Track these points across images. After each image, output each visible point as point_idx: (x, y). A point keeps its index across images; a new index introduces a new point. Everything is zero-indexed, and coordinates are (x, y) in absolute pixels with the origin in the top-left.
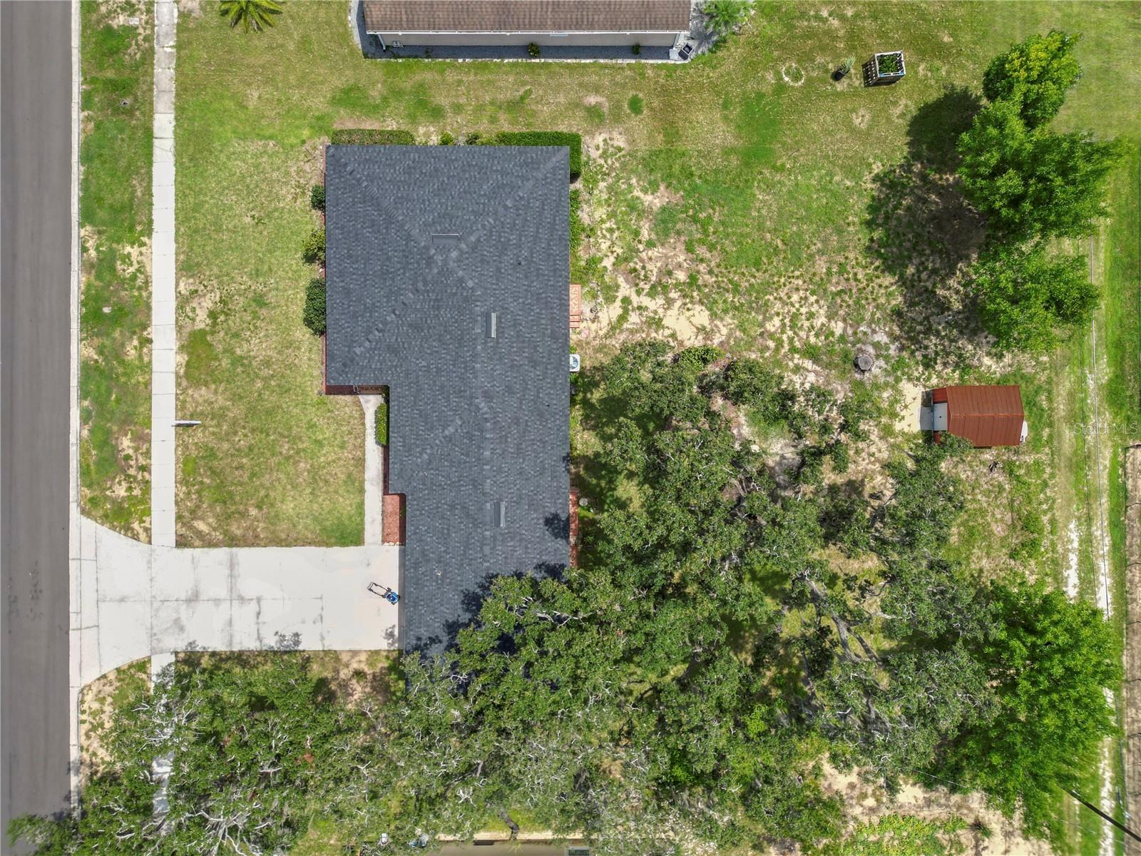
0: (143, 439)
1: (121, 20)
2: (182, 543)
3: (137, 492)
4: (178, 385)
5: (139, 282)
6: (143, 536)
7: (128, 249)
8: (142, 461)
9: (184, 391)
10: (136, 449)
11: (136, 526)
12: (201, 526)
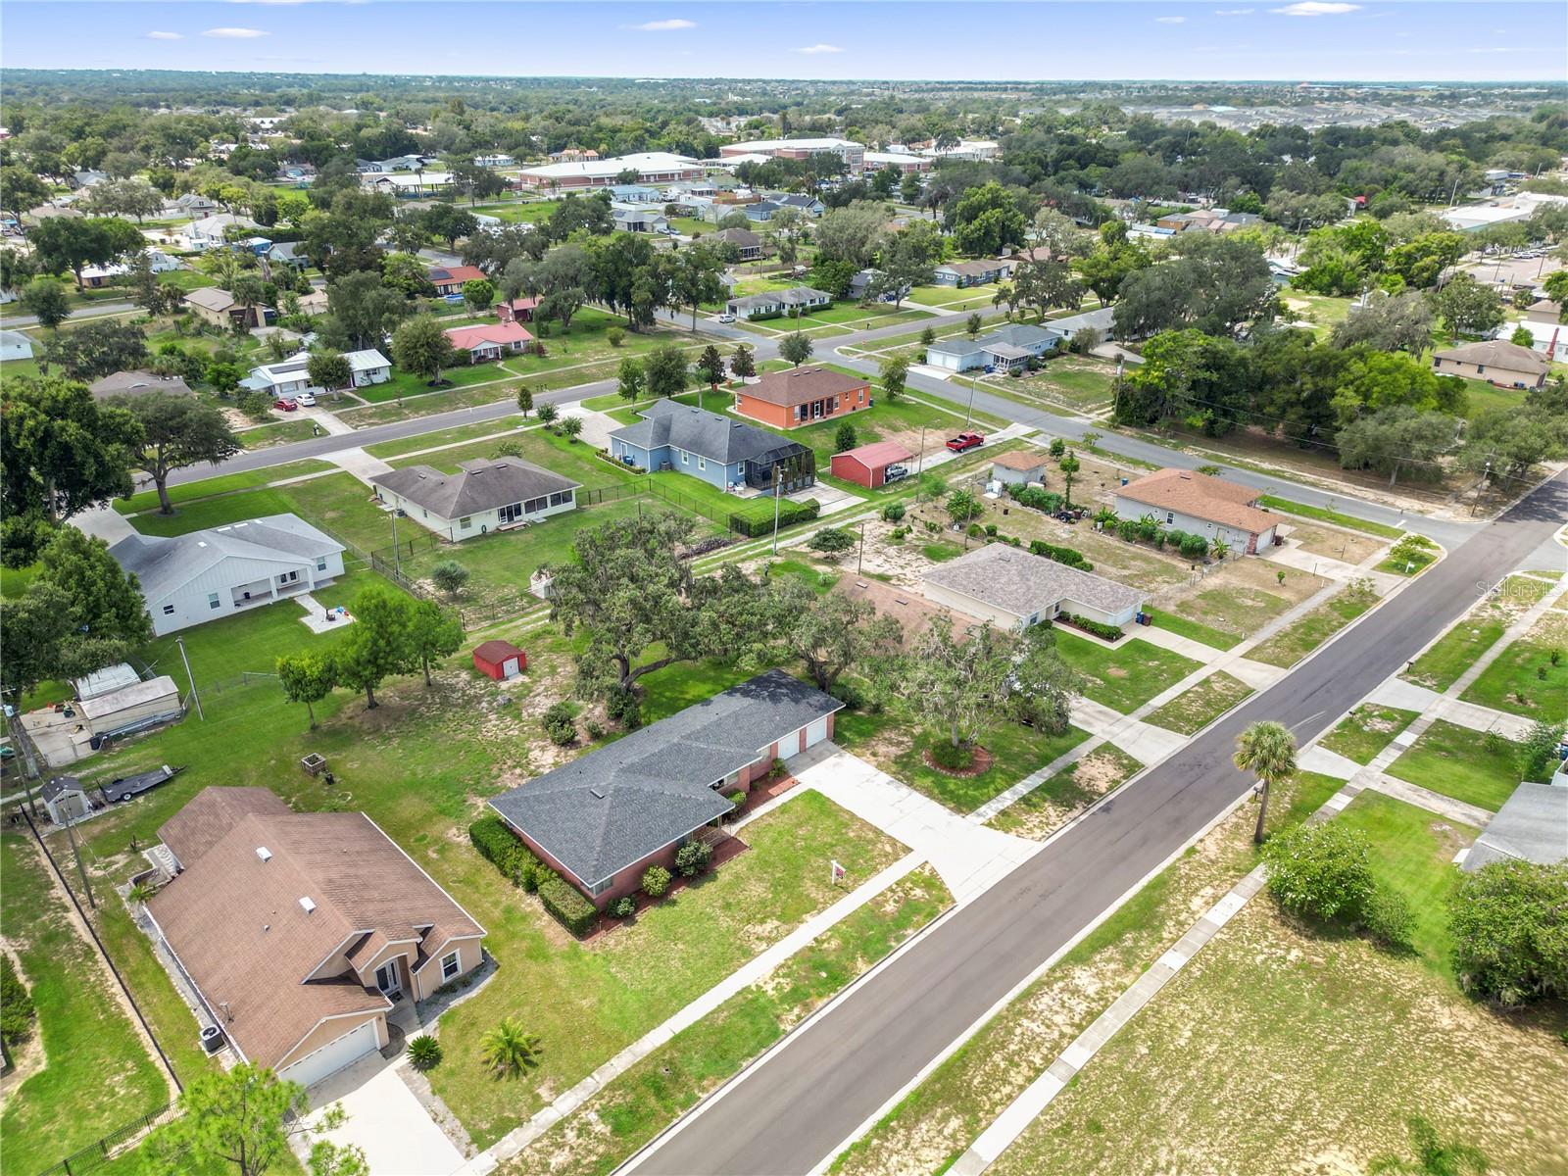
0: (877, 902)
1: (601, 1128)
2: (908, 850)
3: (909, 885)
5: (785, 970)
6: (928, 867)
8: (889, 894)
10: (886, 901)
12: (888, 848)
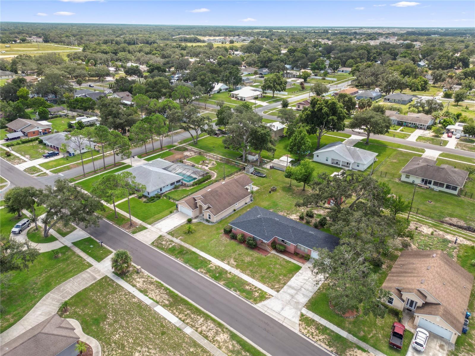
0: (249, 284)
1: (171, 246)
3: (260, 292)
4: (244, 273)
5: (217, 267)
6: (270, 297)
7: (210, 266)
8: (254, 287)
9: (246, 273)
10: (250, 286)
11: (267, 296)
12: (276, 286)
